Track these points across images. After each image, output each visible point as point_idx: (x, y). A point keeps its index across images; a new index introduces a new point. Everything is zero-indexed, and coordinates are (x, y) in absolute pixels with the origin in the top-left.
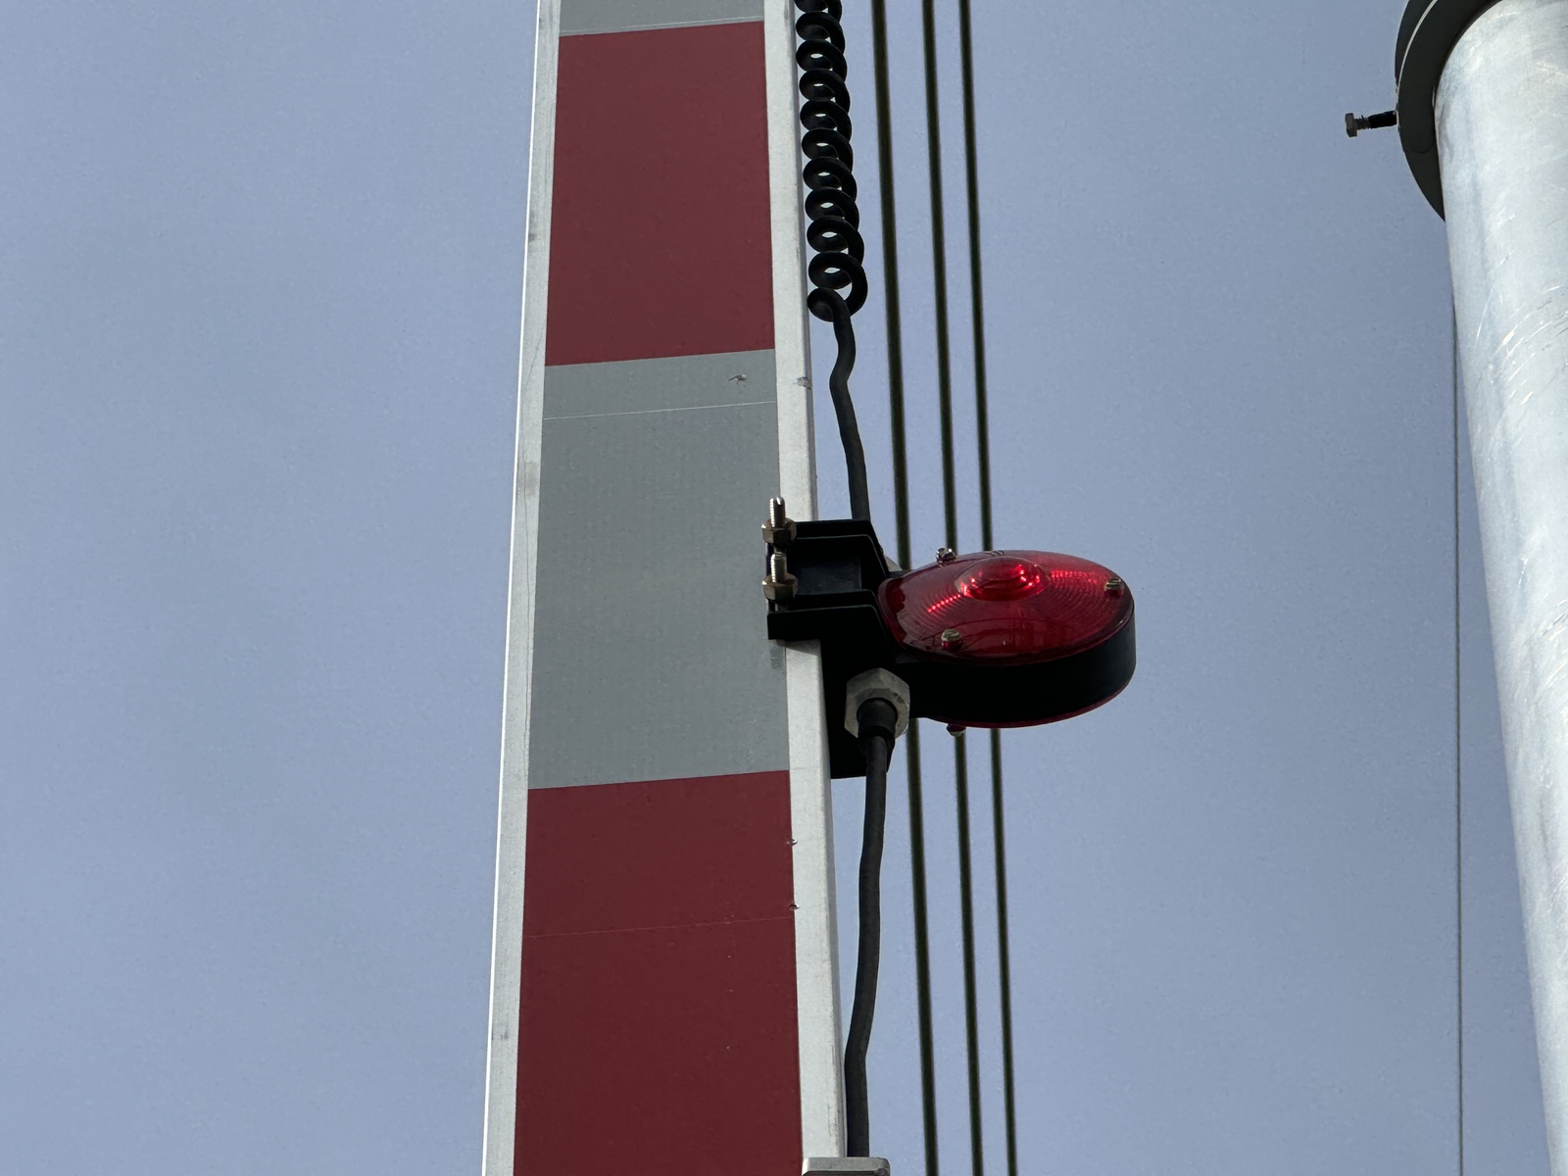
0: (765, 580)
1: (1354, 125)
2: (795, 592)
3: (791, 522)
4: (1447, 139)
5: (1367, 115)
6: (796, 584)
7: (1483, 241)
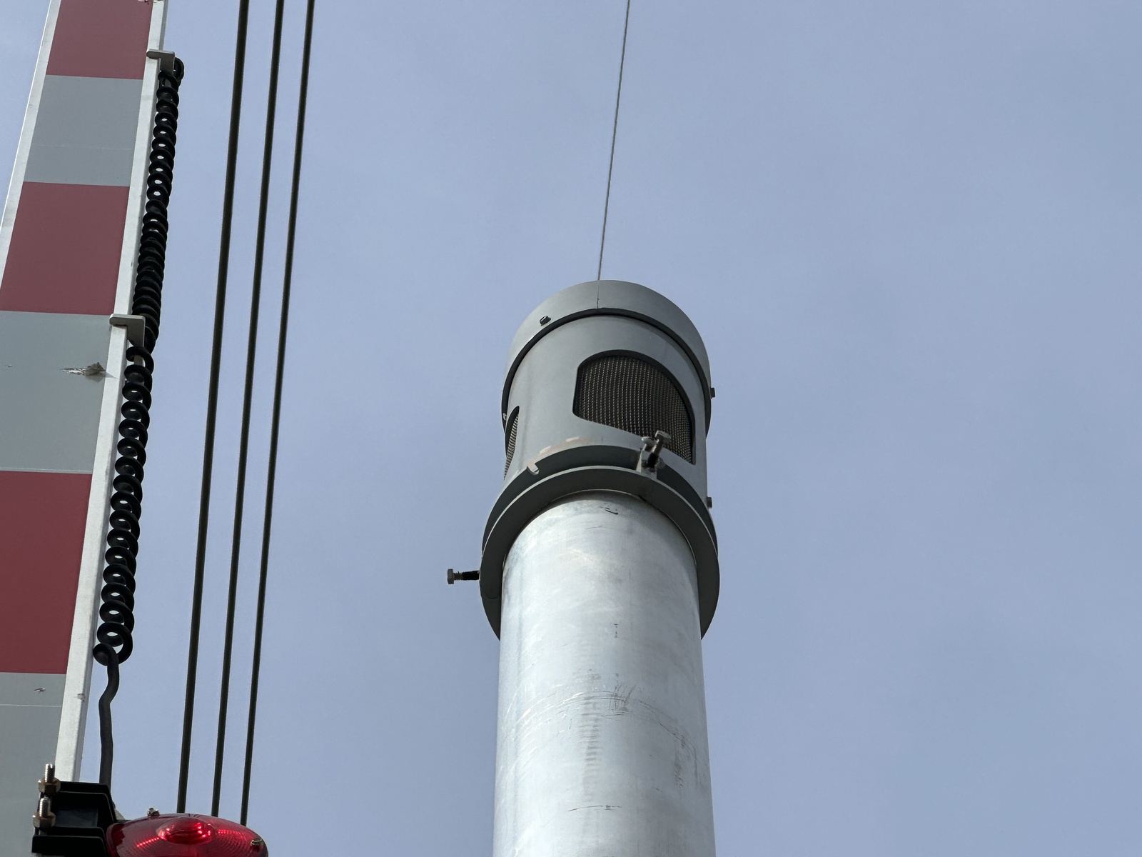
0: (35, 814)
1: (453, 577)
2: (53, 824)
3: (58, 781)
4: (507, 592)
5: (461, 572)
6: (54, 820)
7: (520, 653)
